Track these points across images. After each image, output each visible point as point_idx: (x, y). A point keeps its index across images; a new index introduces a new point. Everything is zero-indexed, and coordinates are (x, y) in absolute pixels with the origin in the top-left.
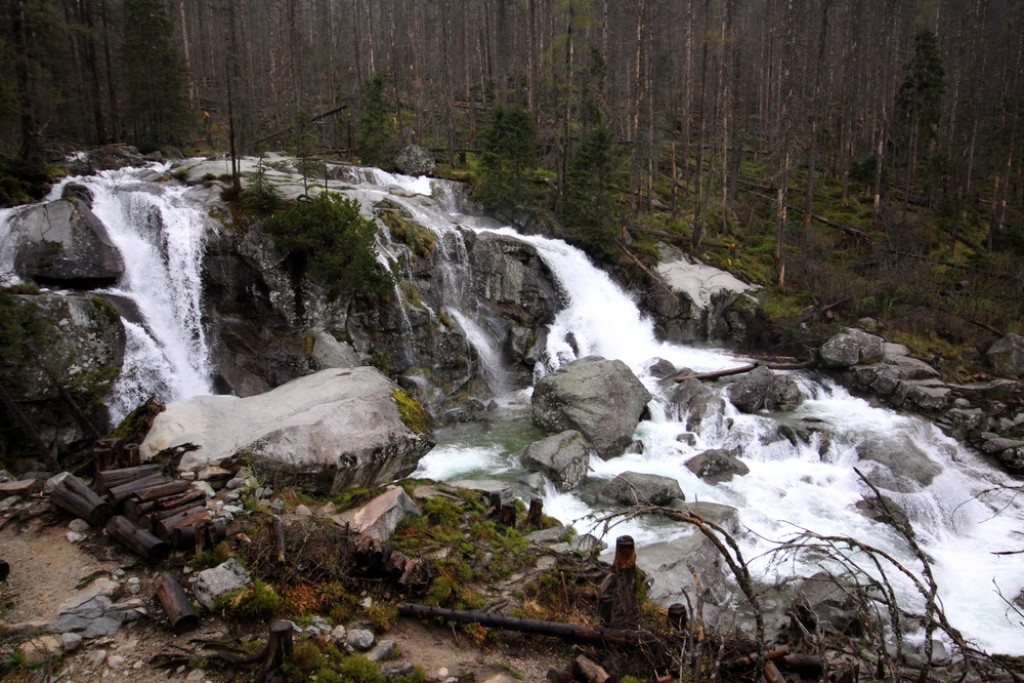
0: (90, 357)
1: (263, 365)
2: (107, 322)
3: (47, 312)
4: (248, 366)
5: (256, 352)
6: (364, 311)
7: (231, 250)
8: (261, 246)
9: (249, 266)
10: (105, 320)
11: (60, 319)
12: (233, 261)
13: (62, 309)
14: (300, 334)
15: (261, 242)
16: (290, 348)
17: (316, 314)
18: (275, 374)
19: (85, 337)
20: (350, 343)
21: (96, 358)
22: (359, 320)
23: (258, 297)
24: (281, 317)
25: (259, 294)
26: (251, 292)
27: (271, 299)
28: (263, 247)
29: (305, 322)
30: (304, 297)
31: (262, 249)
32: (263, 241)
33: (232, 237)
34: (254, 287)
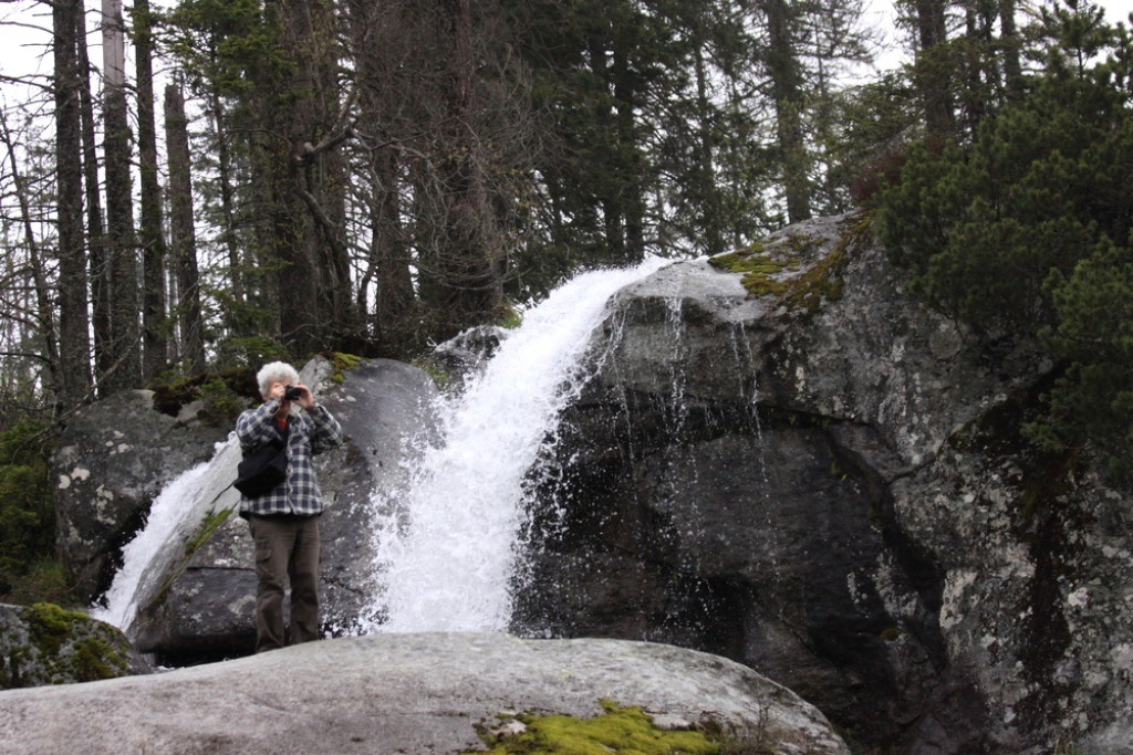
9: (857, 466)
25: (911, 606)
26: (875, 601)
27: (946, 619)
28: (907, 354)
29: (1063, 703)
30: (1068, 571)
31: (901, 364)
32: (912, 326)
33: (758, 327)
34: (885, 571)
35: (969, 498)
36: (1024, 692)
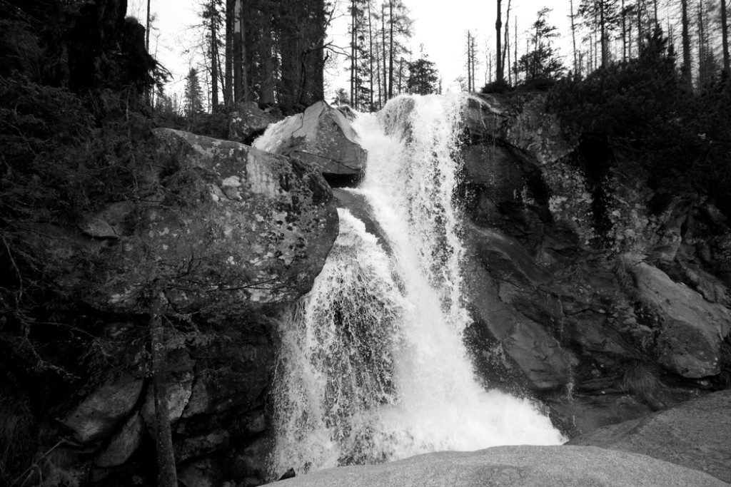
1: (547, 305)
2: (310, 200)
3: (206, 161)
4: (520, 305)
5: (535, 283)
6: (704, 237)
7: (498, 135)
8: (540, 131)
9: (521, 161)
10: (306, 195)
11: (226, 175)
12: (498, 153)
14: (604, 262)
15: (541, 125)
16: (594, 281)
17: (630, 232)
18: (573, 325)
19: (267, 215)
20: (692, 285)
21: (279, 253)
22: (693, 250)
23: (529, 206)
24: (569, 233)
25: (531, 202)
26: (520, 199)
27: (551, 208)
28: (543, 132)
29: (611, 243)
30: (609, 204)
31: (541, 135)
32: (544, 125)
33: (501, 115)
34: (524, 191)
35: (567, 177)
36: (593, 237)
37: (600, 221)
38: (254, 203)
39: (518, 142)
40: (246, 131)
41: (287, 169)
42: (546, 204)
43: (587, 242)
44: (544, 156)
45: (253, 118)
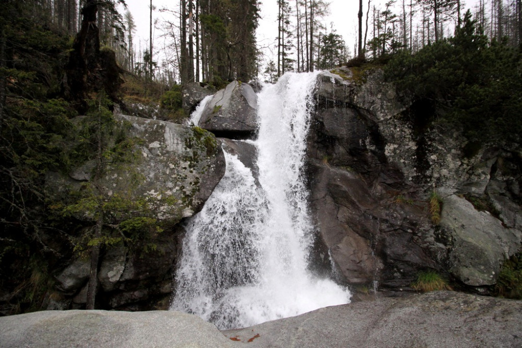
0: (175, 186)
1: (369, 225)
2: (205, 153)
4: (351, 223)
5: (363, 208)
6: (514, 175)
7: (347, 101)
8: (379, 96)
9: (365, 118)
10: (202, 149)
11: (151, 141)
12: (348, 113)
13: (156, 131)
14: (421, 194)
15: (380, 91)
16: (407, 209)
17: (444, 172)
18: (384, 240)
19: (176, 164)
20: (495, 214)
21: (182, 188)
22: (504, 185)
23: (371, 151)
24: (398, 172)
25: (373, 148)
26: (365, 146)
27: (386, 153)
28: (381, 97)
29: (429, 180)
30: (429, 150)
31: (380, 99)
32: (383, 91)
33: (349, 86)
34: (368, 140)
35: (398, 130)
36: (415, 174)
37: (421, 163)
38: (169, 157)
39: (364, 105)
40: (192, 102)
41: (190, 135)
42: (383, 150)
43: (410, 179)
44: (382, 114)
45: (196, 93)
